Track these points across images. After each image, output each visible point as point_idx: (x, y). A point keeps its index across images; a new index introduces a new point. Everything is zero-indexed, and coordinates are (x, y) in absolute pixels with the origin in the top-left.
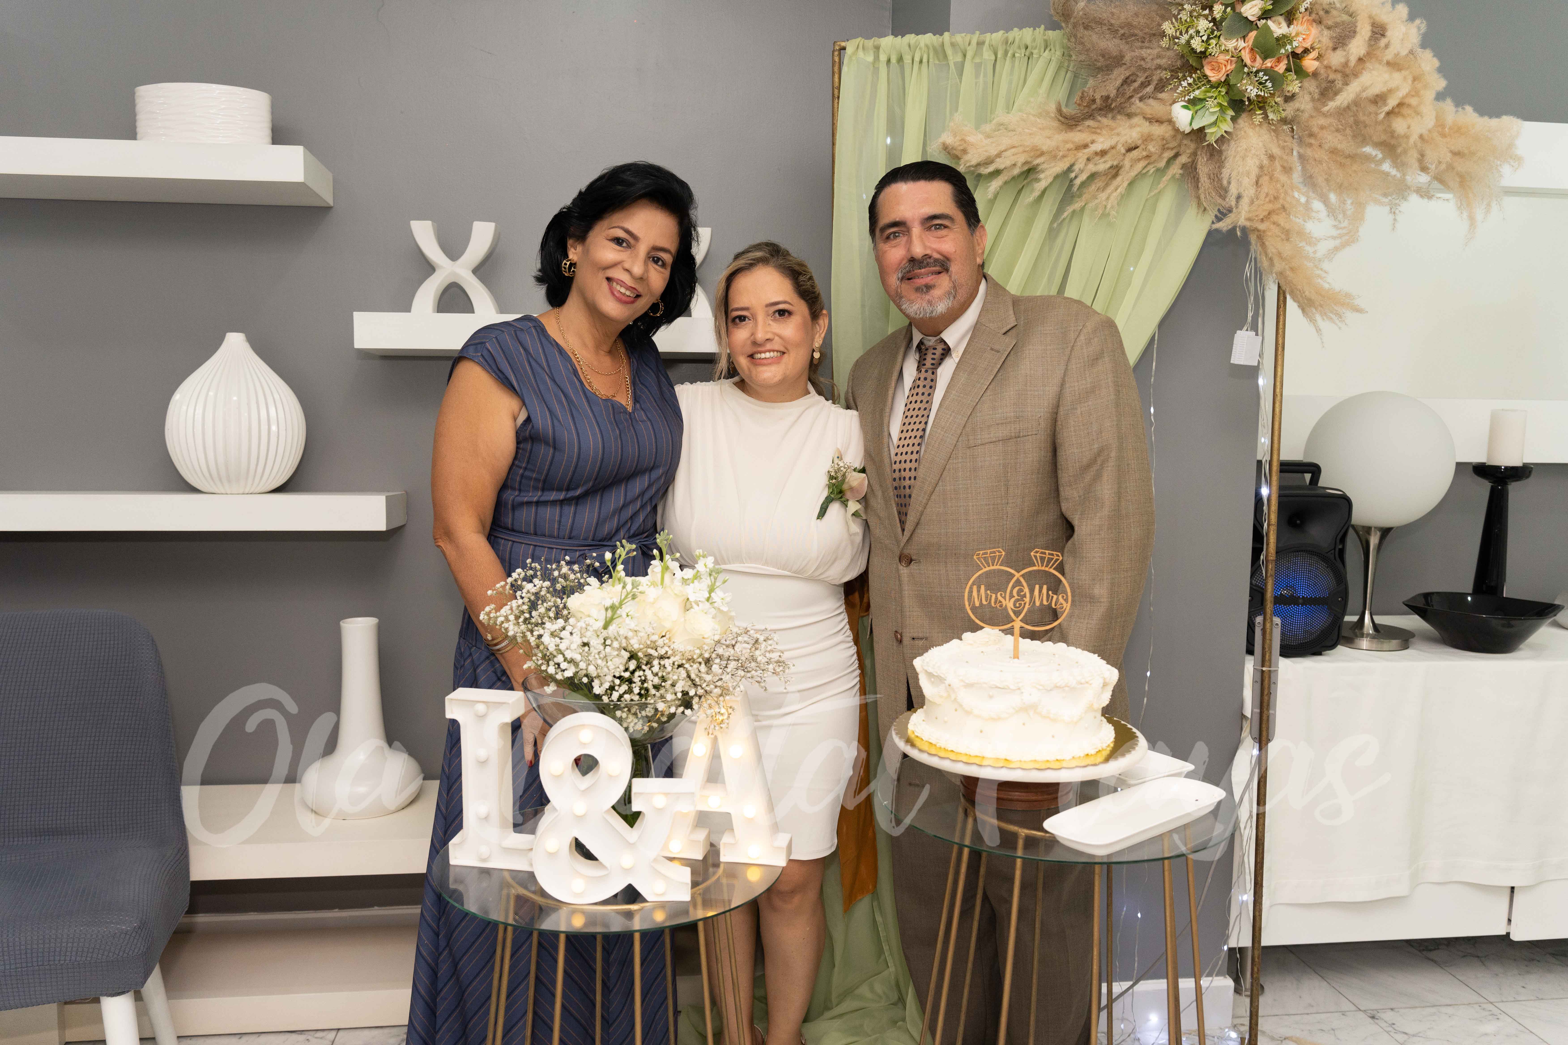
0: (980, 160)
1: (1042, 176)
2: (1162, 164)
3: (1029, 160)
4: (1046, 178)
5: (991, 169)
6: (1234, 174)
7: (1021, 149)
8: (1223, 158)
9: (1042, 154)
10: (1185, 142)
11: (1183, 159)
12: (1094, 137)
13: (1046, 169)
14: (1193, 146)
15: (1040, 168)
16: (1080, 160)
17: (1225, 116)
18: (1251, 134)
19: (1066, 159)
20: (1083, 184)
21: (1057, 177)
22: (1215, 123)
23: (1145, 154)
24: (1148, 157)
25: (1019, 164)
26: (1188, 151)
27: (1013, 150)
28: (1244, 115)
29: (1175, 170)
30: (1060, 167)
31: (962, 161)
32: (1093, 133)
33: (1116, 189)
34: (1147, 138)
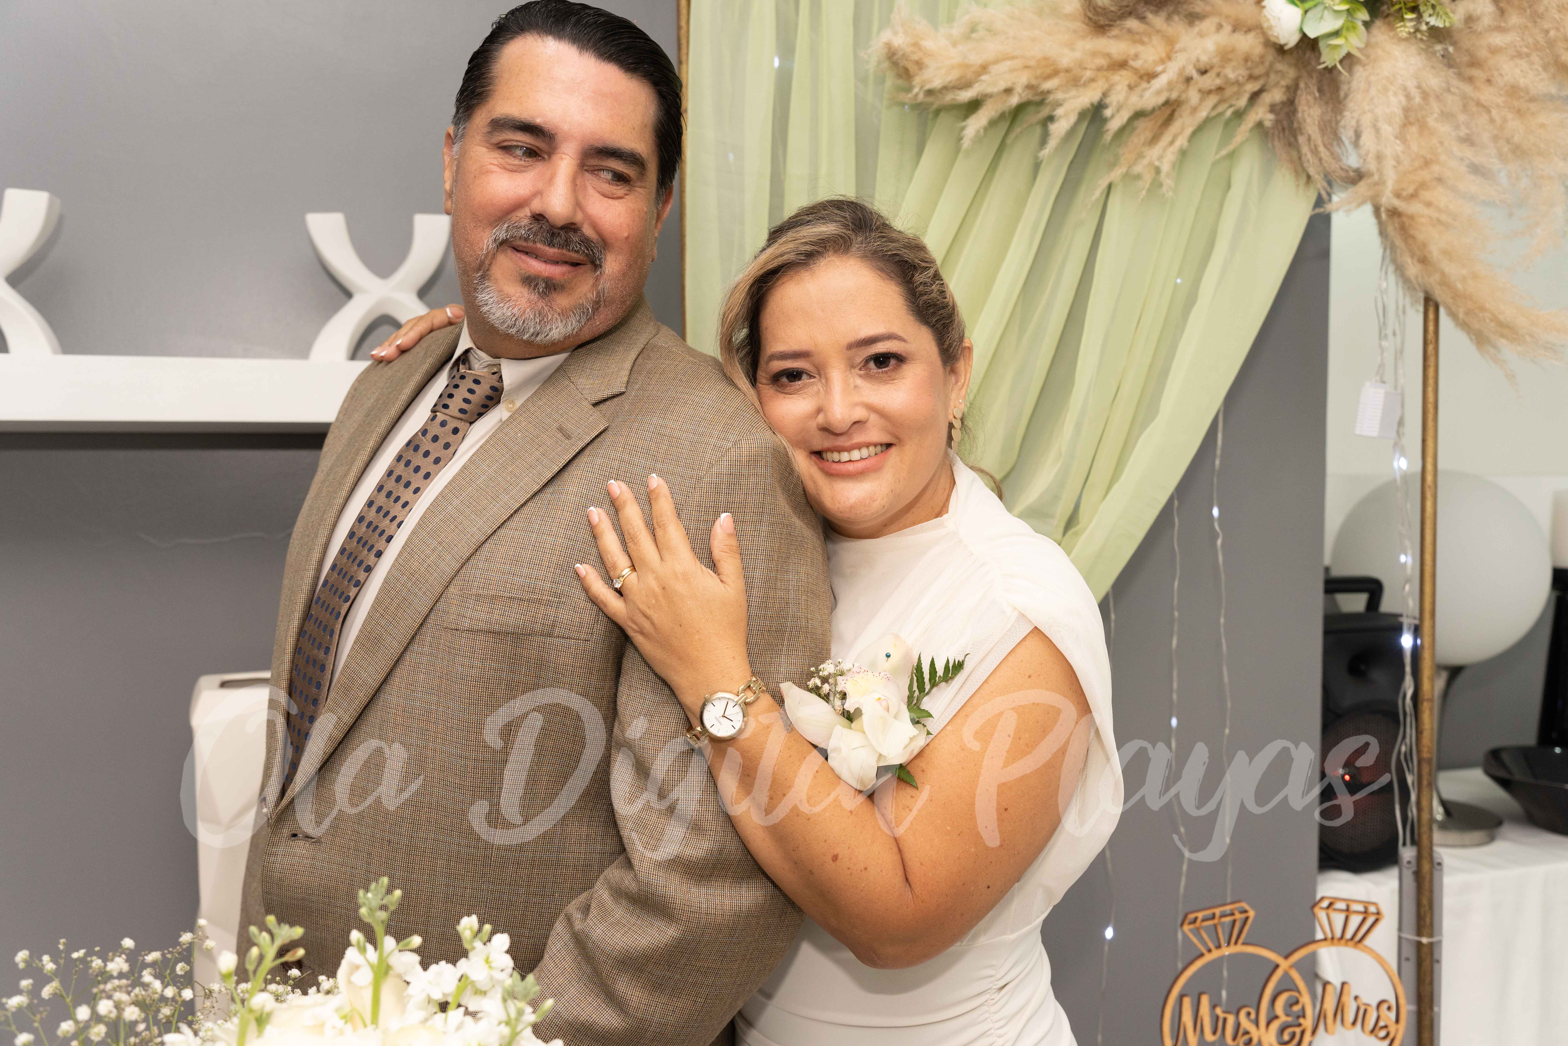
0: (949, 78)
1: (1059, 112)
2: (1243, 102)
3: (1034, 82)
4: (1066, 115)
5: (966, 96)
6: (1366, 120)
7: (1018, 63)
8: (1342, 94)
9: (1055, 73)
10: (1279, 66)
11: (1276, 95)
12: (1140, 48)
13: (1064, 100)
14: (1292, 73)
15: (1051, 98)
16: (1119, 88)
17: (1355, 21)
18: (1397, 53)
19: (1094, 85)
20: (1122, 131)
21: (1082, 115)
22: (1336, 34)
23: (1218, 82)
24: (1220, 89)
25: (1019, 89)
26: (1283, 83)
27: (1008, 63)
28: (1378, 23)
29: (1261, 113)
30: (1087, 98)
31: (917, 81)
32: (1135, 42)
33: (1172, 143)
34: (1226, 55)
